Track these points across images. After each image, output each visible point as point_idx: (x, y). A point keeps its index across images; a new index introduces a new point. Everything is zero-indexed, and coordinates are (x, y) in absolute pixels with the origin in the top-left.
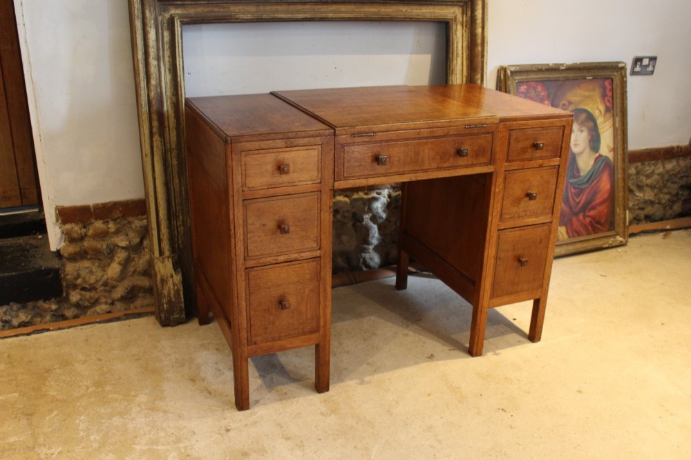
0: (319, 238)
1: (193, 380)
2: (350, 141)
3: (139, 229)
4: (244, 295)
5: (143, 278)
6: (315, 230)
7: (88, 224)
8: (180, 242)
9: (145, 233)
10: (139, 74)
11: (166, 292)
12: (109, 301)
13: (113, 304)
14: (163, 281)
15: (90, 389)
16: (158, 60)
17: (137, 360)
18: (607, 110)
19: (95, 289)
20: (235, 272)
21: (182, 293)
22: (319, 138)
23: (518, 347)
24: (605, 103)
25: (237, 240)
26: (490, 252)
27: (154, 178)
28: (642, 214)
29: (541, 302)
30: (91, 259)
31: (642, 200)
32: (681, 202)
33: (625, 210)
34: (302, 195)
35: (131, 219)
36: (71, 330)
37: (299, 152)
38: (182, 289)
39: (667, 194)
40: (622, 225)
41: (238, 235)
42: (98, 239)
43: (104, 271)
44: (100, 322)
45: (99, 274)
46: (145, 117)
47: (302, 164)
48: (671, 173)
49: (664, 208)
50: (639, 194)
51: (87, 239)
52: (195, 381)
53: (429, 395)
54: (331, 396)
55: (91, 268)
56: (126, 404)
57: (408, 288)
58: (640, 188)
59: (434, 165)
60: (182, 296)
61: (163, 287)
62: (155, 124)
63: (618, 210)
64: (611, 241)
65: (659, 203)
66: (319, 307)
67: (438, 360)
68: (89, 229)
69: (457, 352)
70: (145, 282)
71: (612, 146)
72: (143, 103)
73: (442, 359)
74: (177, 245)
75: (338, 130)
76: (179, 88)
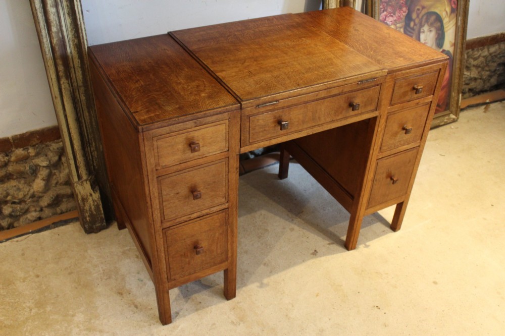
0: (227, 194)
1: (121, 294)
2: (255, 112)
3: (57, 150)
4: (163, 249)
5: (65, 187)
6: (224, 188)
7: (9, 153)
8: (95, 164)
9: (62, 152)
10: (39, 23)
11: (87, 208)
12: (38, 209)
13: (41, 210)
14: (84, 200)
15: (33, 311)
16: (56, 6)
17: (70, 274)
18: (452, 11)
19: (25, 202)
20: (154, 234)
21: (101, 207)
22: (227, 113)
23: (383, 237)
24: (451, 5)
25: (153, 210)
26: (369, 176)
27: (66, 116)
28: (466, 88)
29: (404, 204)
30: (17, 178)
31: (469, 78)
32: (497, 75)
33: (458, 94)
34: (211, 163)
35: (48, 143)
36: (8, 243)
37: (208, 129)
38: (101, 203)
39: (487, 71)
40: (455, 106)
41: (154, 206)
42: (21, 162)
43: (30, 186)
44: (32, 233)
45: (26, 189)
46: (50, 63)
47: (211, 138)
48: (493, 54)
49: (484, 81)
50: (466, 73)
51: (11, 164)
52: (122, 294)
53: (317, 296)
54: (238, 303)
55: (18, 186)
56: (66, 325)
57: (289, 176)
58: (468, 68)
59: (328, 120)
60: (102, 209)
61: (84, 204)
62: (61, 68)
63: (453, 93)
64: (446, 119)
65: (480, 79)
66: (227, 244)
67: (320, 257)
68: (11, 157)
69: (335, 247)
70: (67, 190)
71: (453, 41)
72: (47, 50)
73: (324, 255)
74: (92, 167)
75: (244, 104)
76: (80, 31)
